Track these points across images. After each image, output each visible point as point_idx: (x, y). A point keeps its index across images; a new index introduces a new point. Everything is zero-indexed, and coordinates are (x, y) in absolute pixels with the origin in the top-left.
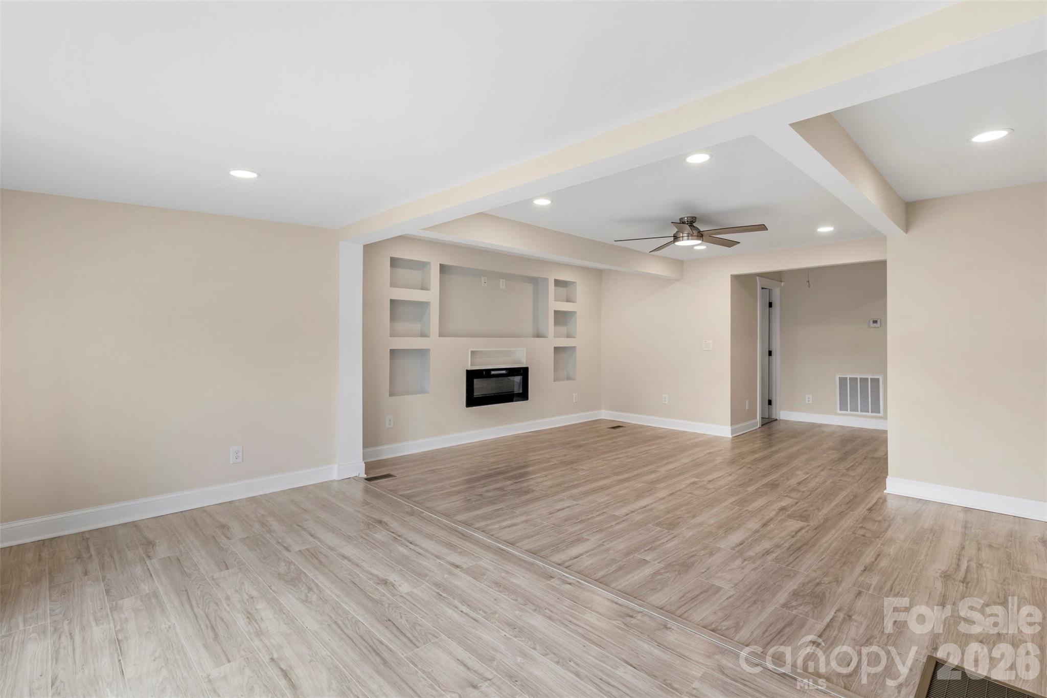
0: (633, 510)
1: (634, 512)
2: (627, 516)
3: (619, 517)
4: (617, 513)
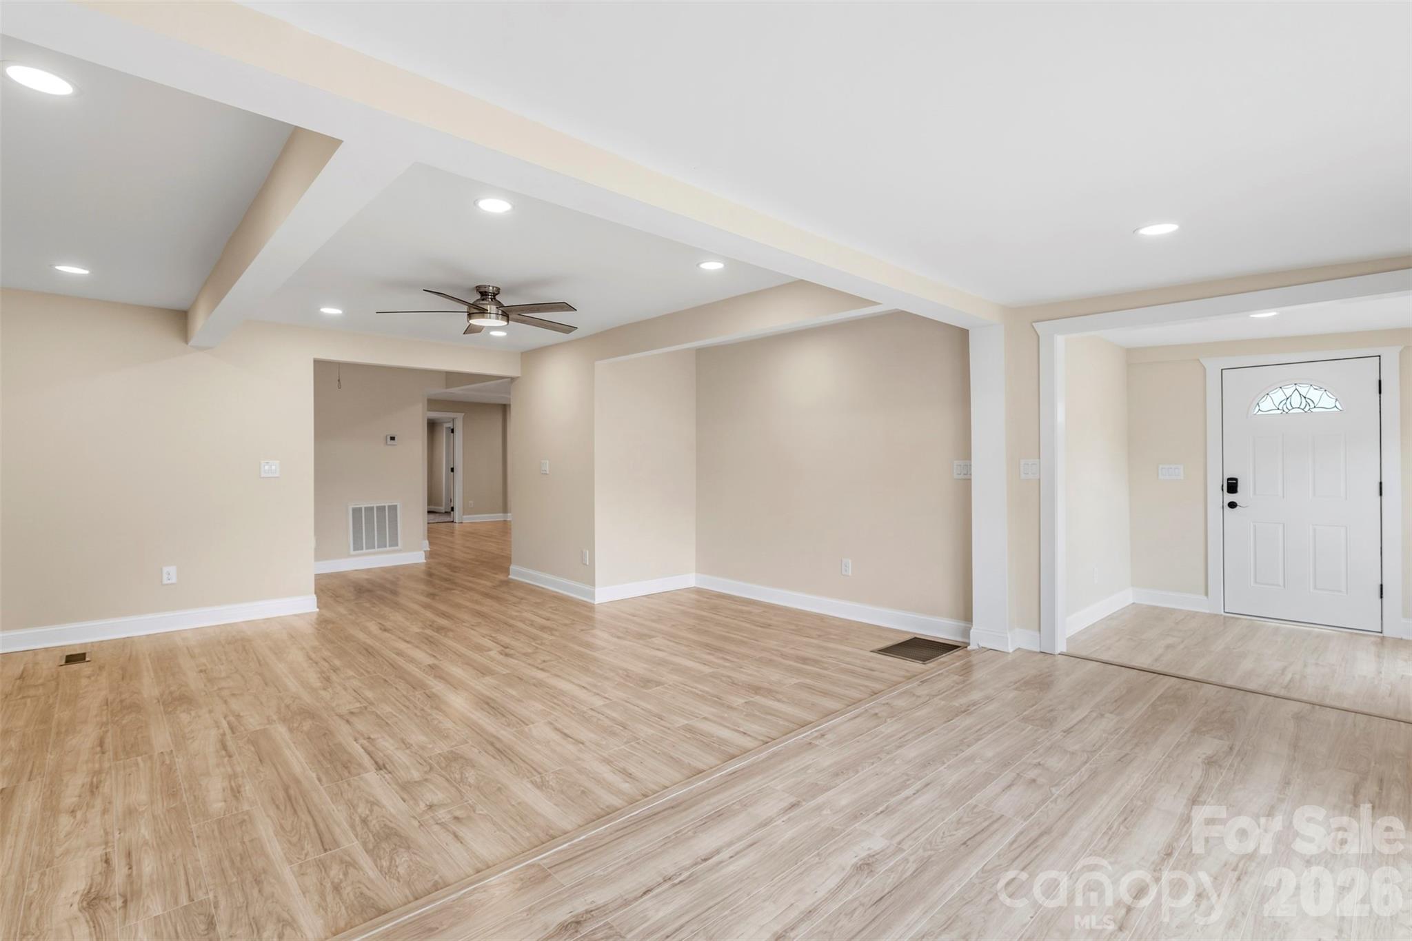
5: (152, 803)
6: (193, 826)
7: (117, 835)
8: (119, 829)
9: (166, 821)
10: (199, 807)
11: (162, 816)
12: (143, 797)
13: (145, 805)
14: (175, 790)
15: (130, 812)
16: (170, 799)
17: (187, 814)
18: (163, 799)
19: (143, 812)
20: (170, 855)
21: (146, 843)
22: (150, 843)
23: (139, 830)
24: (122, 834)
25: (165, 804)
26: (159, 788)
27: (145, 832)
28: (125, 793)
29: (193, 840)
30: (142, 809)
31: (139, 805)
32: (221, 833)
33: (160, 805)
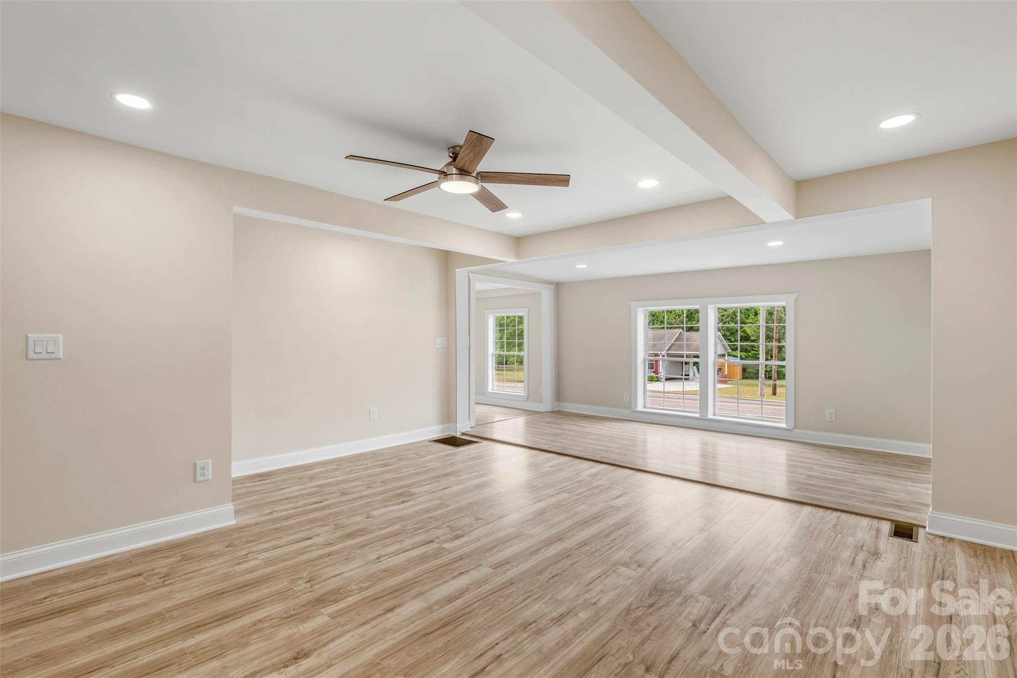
0: (552, 497)
1: (551, 496)
2: (558, 491)
3: (565, 491)
4: (566, 495)
5: (825, 584)
6: (814, 558)
7: (855, 576)
8: (852, 579)
9: (825, 568)
10: (804, 565)
11: (826, 572)
12: (829, 592)
13: (831, 585)
14: (807, 584)
15: (841, 586)
16: (814, 580)
17: (812, 565)
18: (818, 582)
19: (834, 581)
20: (834, 552)
21: (842, 564)
22: (840, 563)
23: (841, 572)
24: (851, 575)
25: (819, 578)
26: (815, 591)
27: (839, 569)
28: (838, 602)
29: (820, 553)
30: (834, 584)
31: (834, 587)
32: (805, 548)
33: (822, 579)
